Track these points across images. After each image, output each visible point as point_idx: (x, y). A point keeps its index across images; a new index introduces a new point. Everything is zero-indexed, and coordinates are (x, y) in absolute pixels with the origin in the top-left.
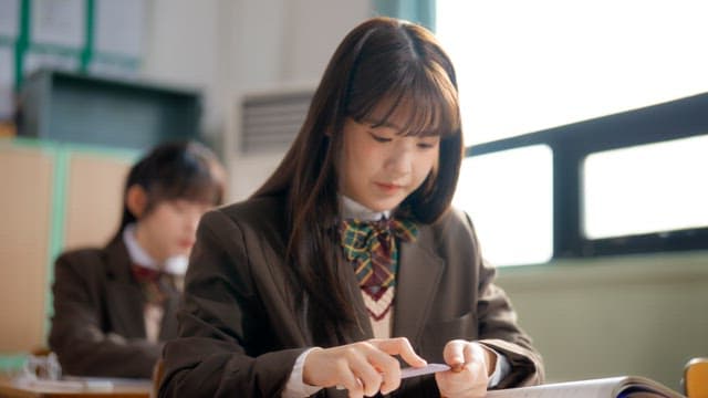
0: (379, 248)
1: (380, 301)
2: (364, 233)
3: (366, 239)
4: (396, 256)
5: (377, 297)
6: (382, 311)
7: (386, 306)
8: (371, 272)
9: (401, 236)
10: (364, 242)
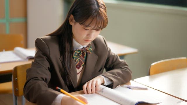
0: (82, 56)
1: (79, 69)
2: (79, 53)
3: (79, 54)
4: (85, 57)
5: (78, 68)
6: (79, 72)
7: (80, 71)
8: (79, 62)
9: (87, 52)
10: (78, 55)
